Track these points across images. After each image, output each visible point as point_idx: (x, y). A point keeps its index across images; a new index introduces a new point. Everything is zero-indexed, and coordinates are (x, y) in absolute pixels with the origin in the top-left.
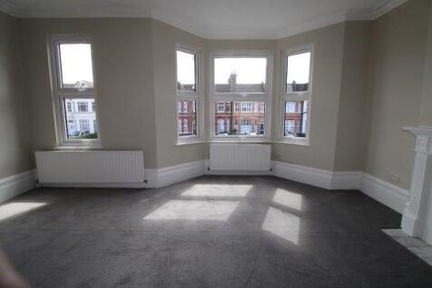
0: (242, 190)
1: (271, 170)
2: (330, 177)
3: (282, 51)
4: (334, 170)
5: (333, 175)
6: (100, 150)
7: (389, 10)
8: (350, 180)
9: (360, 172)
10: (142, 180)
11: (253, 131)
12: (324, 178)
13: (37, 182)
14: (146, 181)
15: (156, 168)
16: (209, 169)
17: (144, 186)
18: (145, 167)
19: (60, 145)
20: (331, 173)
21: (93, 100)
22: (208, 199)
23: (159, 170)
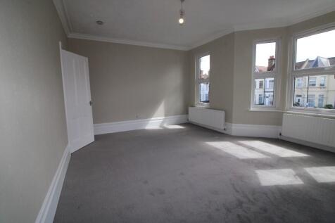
6: (209, 108)
14: (225, 129)
15: (231, 122)
16: (281, 134)
17: (223, 132)
18: (226, 121)
19: (197, 105)
23: (233, 124)
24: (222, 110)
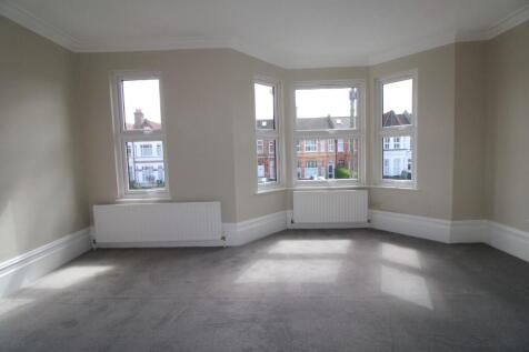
0: (340, 245)
1: (369, 221)
2: (448, 228)
3: (375, 80)
4: (453, 219)
5: (452, 225)
6: (170, 201)
7: (503, 31)
8: (473, 230)
9: (485, 221)
10: (219, 237)
11: (320, 175)
12: (440, 228)
13: (94, 241)
14: (223, 238)
15: (235, 222)
16: (292, 222)
17: (221, 244)
18: (224, 220)
19: (122, 197)
20: (449, 222)
21: (160, 143)
22: (304, 257)
23: (239, 224)
24: (212, 200)
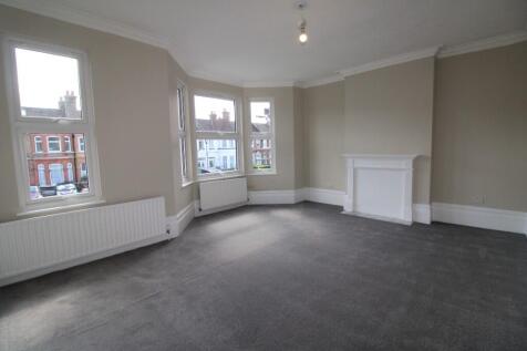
1: (248, 200)
4: (295, 189)
5: (295, 193)
14: (168, 232)
16: (200, 210)
18: (168, 215)
20: (293, 191)
